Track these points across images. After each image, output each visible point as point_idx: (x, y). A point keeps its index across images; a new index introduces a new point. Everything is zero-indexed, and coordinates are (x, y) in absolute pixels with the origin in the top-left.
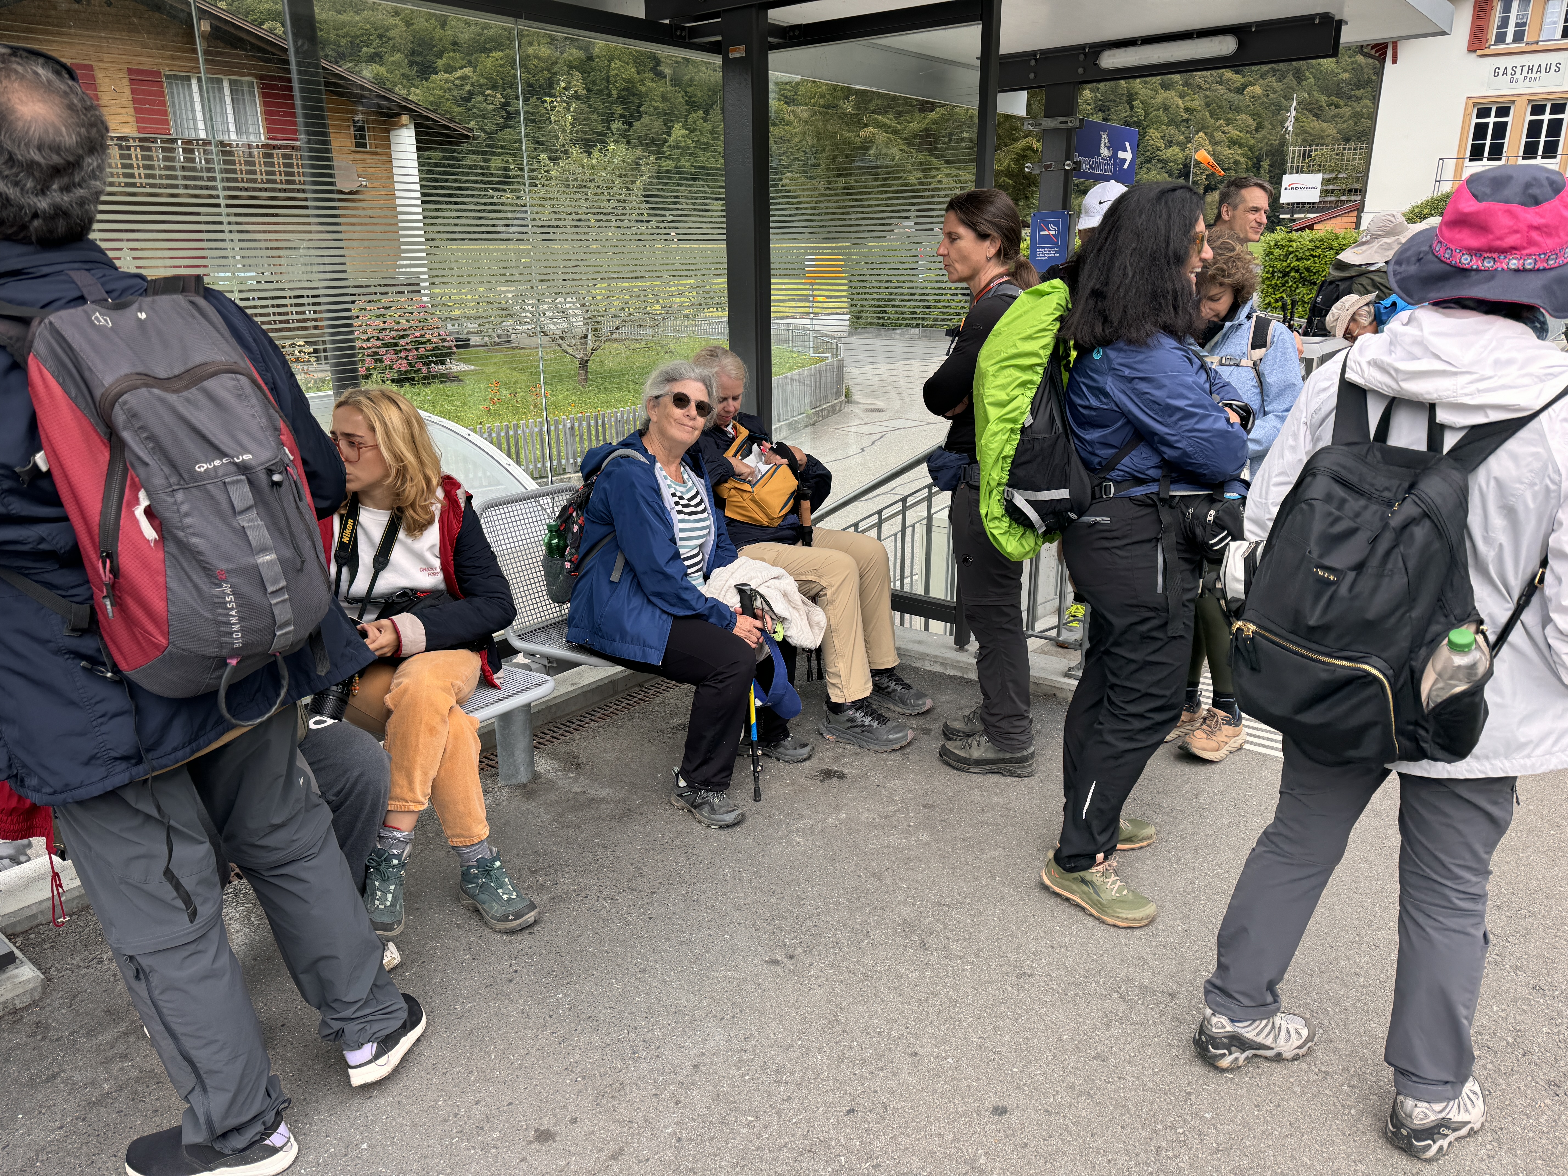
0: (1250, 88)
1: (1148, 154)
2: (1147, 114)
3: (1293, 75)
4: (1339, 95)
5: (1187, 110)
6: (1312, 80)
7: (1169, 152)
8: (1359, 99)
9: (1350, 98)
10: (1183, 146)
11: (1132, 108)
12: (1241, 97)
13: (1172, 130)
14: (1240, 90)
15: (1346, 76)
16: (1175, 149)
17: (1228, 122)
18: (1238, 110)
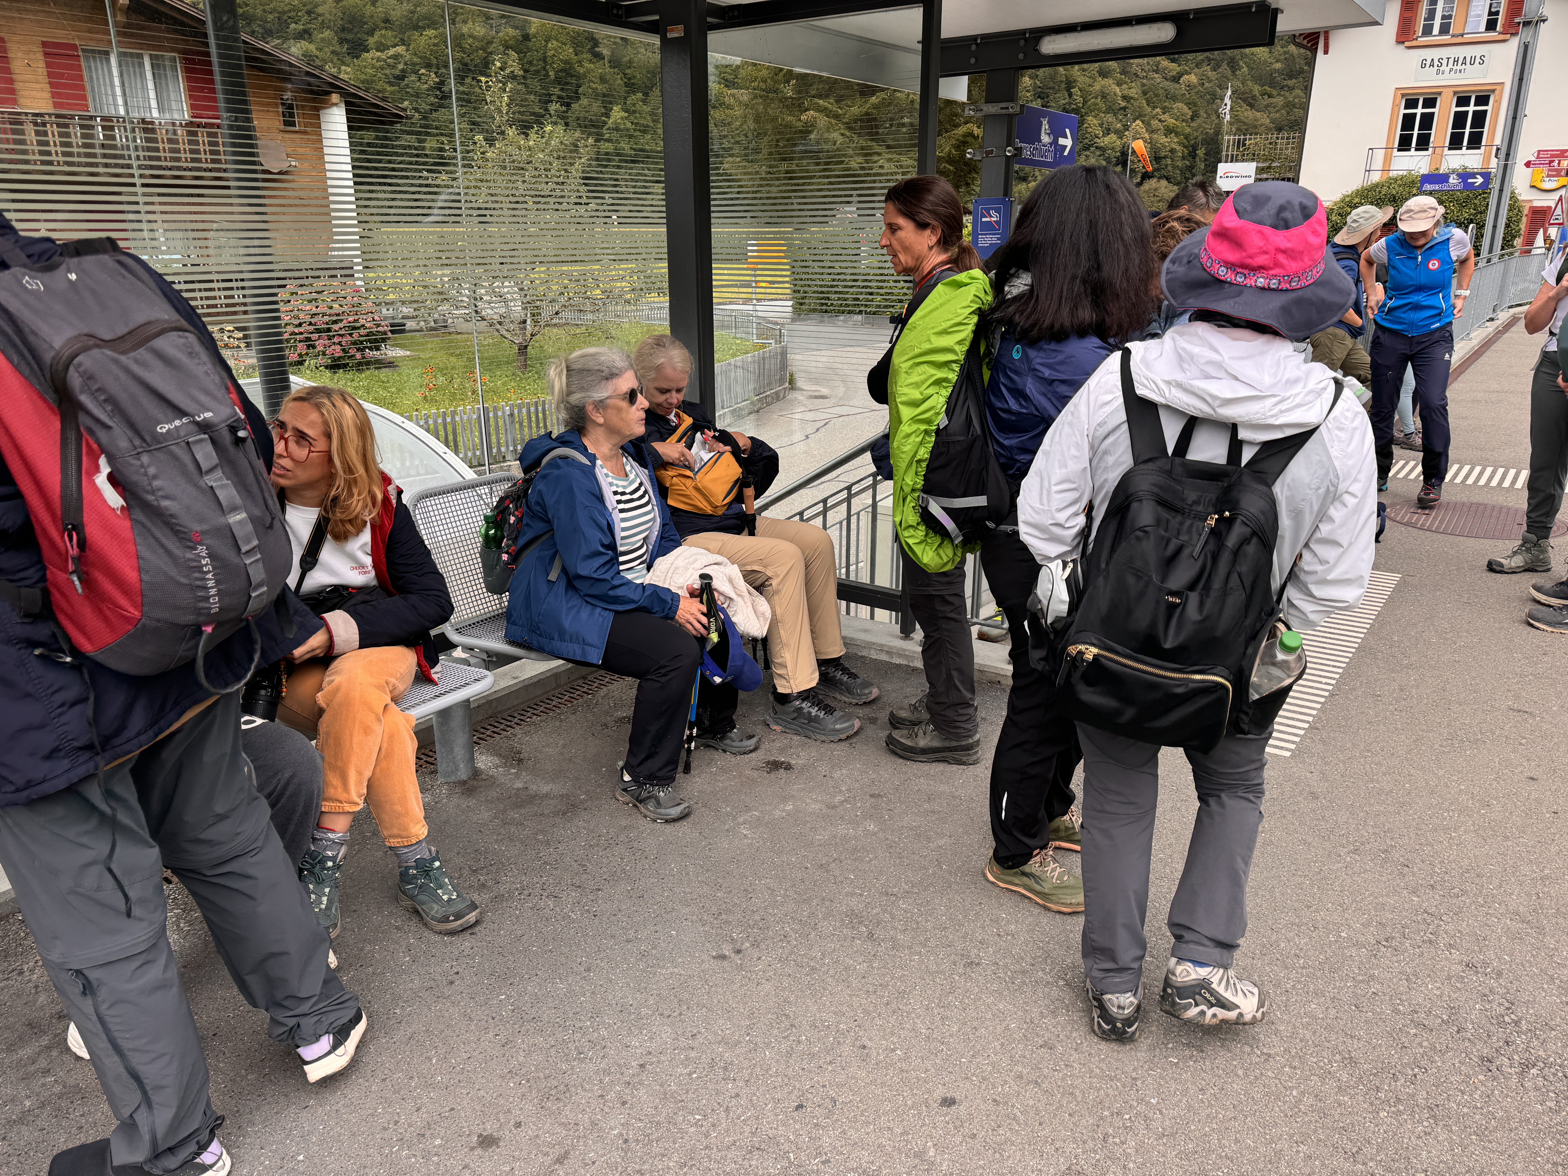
0: (1186, 77)
1: (1086, 141)
2: (1085, 102)
3: (1228, 64)
4: (1272, 83)
5: (1124, 98)
6: (1245, 69)
7: (1107, 140)
8: (1291, 89)
9: (1282, 88)
10: (1120, 134)
11: (1070, 95)
12: (1177, 86)
13: (1110, 118)
14: (1176, 79)
15: (1278, 66)
16: (1113, 137)
17: (1165, 110)
18: (1174, 98)
